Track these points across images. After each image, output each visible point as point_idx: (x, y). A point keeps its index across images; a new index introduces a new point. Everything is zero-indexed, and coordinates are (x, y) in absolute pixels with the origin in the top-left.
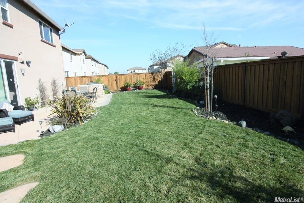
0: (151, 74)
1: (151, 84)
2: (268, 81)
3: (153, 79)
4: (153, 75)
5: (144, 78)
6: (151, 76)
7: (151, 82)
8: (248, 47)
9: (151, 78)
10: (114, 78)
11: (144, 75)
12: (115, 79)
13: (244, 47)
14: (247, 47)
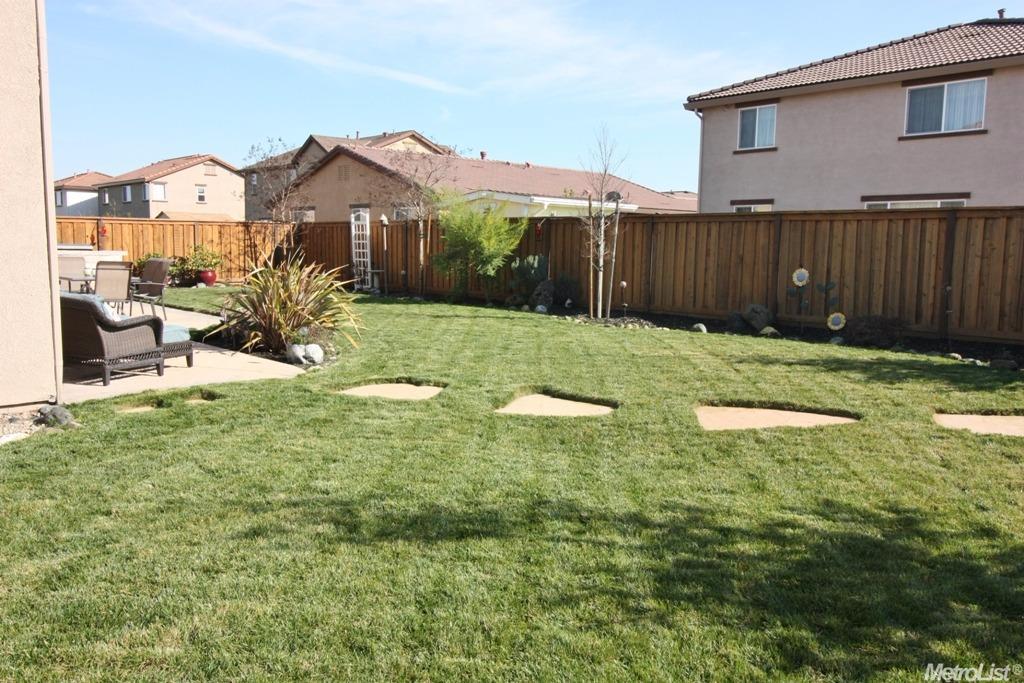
0: (241, 228)
1: (242, 264)
2: (708, 255)
3: (250, 246)
4: (249, 232)
5: (216, 239)
6: (241, 236)
7: (242, 258)
8: (508, 164)
9: (242, 244)
10: (89, 233)
11: (216, 229)
12: (92, 238)
13: (498, 163)
14: (503, 163)
